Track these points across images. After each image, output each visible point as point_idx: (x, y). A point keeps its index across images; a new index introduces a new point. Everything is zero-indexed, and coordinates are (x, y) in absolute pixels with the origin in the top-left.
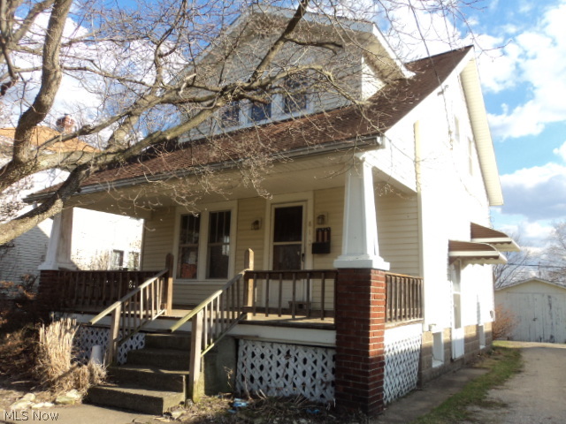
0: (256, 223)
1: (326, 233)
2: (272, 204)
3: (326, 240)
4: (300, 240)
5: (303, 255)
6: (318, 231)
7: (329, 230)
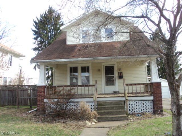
0: (99, 70)
1: (121, 73)
2: (104, 65)
3: (121, 75)
4: (114, 75)
5: (115, 79)
6: (119, 73)
7: (122, 73)
